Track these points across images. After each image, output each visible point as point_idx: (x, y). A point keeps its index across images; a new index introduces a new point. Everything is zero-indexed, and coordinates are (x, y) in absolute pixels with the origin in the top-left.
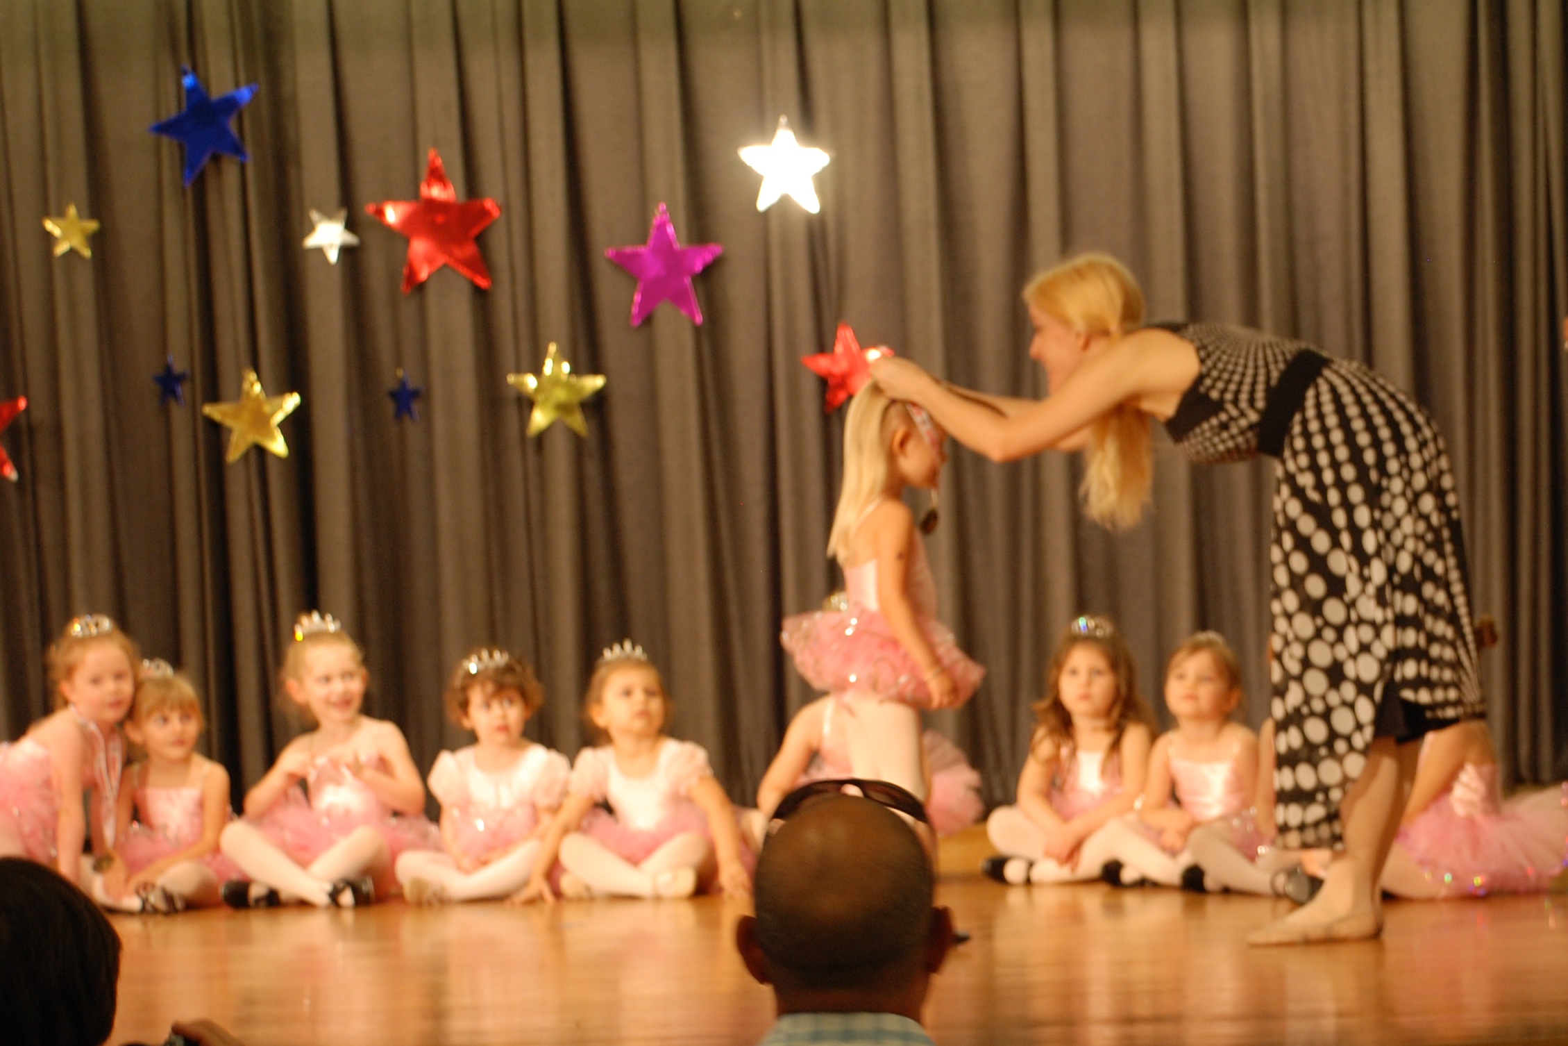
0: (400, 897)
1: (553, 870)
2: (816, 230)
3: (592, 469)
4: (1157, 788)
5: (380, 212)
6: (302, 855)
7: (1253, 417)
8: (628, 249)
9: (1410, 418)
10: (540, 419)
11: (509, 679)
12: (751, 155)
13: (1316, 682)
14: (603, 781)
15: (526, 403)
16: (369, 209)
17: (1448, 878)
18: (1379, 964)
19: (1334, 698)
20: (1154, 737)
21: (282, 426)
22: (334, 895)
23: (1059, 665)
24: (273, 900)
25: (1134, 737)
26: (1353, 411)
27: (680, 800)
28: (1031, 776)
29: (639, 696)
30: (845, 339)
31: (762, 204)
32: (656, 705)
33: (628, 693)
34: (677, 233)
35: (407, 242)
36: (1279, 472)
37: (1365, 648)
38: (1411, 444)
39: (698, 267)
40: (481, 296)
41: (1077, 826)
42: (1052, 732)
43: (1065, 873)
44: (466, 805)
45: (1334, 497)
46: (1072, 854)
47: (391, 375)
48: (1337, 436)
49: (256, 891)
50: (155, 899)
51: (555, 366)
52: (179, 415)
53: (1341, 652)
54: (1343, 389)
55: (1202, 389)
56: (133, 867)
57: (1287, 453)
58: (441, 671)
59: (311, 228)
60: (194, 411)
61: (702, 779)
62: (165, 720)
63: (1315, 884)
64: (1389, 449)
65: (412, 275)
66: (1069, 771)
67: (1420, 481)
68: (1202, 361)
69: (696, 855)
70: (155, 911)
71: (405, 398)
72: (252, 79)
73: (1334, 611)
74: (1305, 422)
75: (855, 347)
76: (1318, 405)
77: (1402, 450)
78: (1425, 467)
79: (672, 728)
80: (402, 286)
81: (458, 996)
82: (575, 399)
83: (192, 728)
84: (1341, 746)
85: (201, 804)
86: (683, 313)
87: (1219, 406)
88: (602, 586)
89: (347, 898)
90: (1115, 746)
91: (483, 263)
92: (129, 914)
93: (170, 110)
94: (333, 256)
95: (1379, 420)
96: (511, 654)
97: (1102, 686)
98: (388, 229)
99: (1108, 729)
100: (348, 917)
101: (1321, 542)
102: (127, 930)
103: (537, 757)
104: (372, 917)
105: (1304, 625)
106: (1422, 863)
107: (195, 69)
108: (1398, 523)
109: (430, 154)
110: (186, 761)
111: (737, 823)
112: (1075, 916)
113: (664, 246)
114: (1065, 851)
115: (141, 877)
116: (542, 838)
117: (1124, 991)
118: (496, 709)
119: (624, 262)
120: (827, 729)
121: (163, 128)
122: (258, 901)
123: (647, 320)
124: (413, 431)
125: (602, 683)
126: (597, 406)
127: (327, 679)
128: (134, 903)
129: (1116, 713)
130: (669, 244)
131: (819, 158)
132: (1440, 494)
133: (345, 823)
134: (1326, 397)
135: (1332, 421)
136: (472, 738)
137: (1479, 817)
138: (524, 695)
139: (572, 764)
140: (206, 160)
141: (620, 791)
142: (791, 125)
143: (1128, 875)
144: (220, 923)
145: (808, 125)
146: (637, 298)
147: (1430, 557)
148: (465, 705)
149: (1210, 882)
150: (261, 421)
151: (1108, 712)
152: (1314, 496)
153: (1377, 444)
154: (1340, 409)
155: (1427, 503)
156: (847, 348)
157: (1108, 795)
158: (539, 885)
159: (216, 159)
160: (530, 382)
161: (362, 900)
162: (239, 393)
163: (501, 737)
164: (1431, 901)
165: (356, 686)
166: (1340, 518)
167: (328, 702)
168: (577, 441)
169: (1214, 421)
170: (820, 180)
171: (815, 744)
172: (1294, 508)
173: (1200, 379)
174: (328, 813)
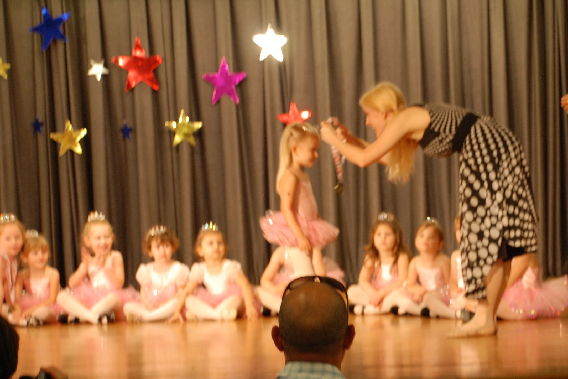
0: (125, 320)
1: (183, 310)
2: (282, 67)
3: (198, 158)
4: (412, 278)
5: (117, 61)
6: (88, 304)
7: (451, 137)
8: (211, 74)
9: (510, 138)
10: (178, 139)
11: (166, 238)
12: (258, 39)
13: (473, 238)
14: (202, 276)
15: (172, 133)
16: (113, 60)
17: (521, 312)
18: (496, 345)
19: (479, 244)
20: (410, 259)
21: (81, 142)
22: (100, 320)
23: (374, 232)
24: (77, 321)
25: (403, 259)
26: (489, 136)
27: (231, 283)
28: (364, 274)
29: (215, 245)
30: (293, 108)
31: (261, 59)
32: (222, 248)
33: (211, 243)
34: (229, 69)
35: (127, 73)
36: (461, 158)
37: (493, 226)
38: (511, 148)
39: (237, 82)
40: (155, 94)
41: (381, 292)
42: (371, 257)
43: (377, 310)
44: (150, 285)
45: (481, 168)
46: (380, 303)
47: (121, 122)
48: (483, 145)
49: (70, 318)
50: (32, 321)
51: (184, 119)
52: (41, 138)
53: (483, 227)
54: (485, 128)
55: (431, 128)
56: (23, 309)
57: (464, 151)
58: (140, 235)
59: (91, 67)
60: (47, 136)
61: (239, 276)
62: (36, 253)
63: (471, 315)
64: (502, 150)
65: (129, 85)
66: (378, 271)
67: (514, 162)
68: (432, 117)
69: (237, 304)
70: (32, 325)
71: (126, 131)
72: (68, 10)
73: (481, 211)
74: (471, 140)
75: (297, 112)
76: (476, 134)
77: (507, 150)
78: (516, 157)
79: (228, 255)
80: (125, 88)
81: (147, 357)
82: (191, 132)
83: (46, 256)
84: (481, 263)
85: (49, 285)
86: (232, 100)
87: (438, 134)
88: (201, 202)
89: (105, 320)
90: (396, 262)
91: (156, 80)
92: (22, 327)
93: (38, 22)
94: (99, 78)
95: (499, 139)
96: (167, 228)
97: (390, 239)
98: (120, 68)
99: (393, 255)
100: (105, 327)
101: (477, 185)
102: (22, 333)
103: (177, 267)
104: (114, 328)
105: (469, 216)
106: (511, 306)
107: (46, 6)
108: (506, 178)
109: (135, 39)
110: (44, 269)
111: (253, 291)
112: (380, 326)
113: (224, 73)
114: (377, 303)
115: (26, 313)
116: (179, 297)
117: (399, 355)
118: (161, 249)
119: (210, 80)
120: (286, 256)
121: (35, 29)
122: (71, 322)
123: (218, 101)
124: (130, 144)
125: (201, 239)
126: (199, 134)
127: (99, 238)
128: (24, 322)
129: (395, 249)
130: (226, 73)
131: (283, 40)
132: (522, 167)
133: (103, 292)
134: (479, 131)
135: (481, 139)
136: (152, 260)
137: (533, 288)
138: (172, 244)
139: (190, 269)
140: (51, 41)
141: (208, 280)
142: (272, 27)
143: (401, 311)
144: (57, 330)
145: (279, 27)
146: (214, 93)
147: (520, 191)
148: (150, 248)
149: (431, 314)
150: (72, 140)
151: (393, 249)
152: (474, 168)
153: (498, 148)
154: (484, 135)
155: (518, 170)
156: (294, 112)
157: (392, 281)
158: (178, 315)
159: (55, 41)
160: (174, 125)
161: (110, 321)
162: (64, 129)
163: (163, 260)
164: (515, 321)
165: (110, 241)
166: (484, 176)
167: (98, 246)
168: (192, 148)
169: (437, 140)
170: (283, 49)
171: (282, 262)
172: (467, 172)
173: (431, 124)
174: (98, 288)
